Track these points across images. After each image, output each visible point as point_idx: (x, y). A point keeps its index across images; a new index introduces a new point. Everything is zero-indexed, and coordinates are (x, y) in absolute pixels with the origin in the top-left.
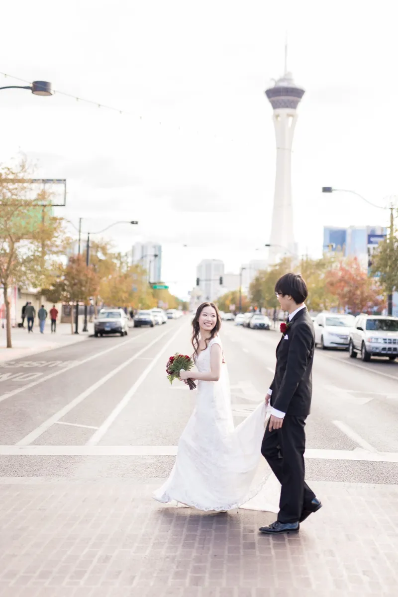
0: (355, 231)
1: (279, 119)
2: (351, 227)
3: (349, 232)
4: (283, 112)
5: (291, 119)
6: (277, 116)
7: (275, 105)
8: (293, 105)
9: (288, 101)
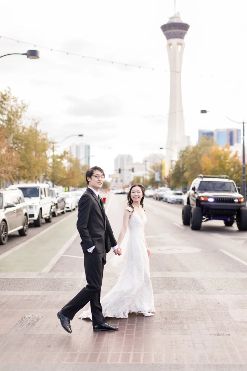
0: (219, 133)
1: (171, 47)
2: (217, 130)
3: (215, 133)
4: (174, 41)
5: (180, 47)
6: (170, 45)
7: (169, 37)
8: (181, 36)
9: (178, 32)
